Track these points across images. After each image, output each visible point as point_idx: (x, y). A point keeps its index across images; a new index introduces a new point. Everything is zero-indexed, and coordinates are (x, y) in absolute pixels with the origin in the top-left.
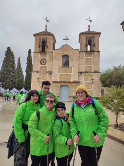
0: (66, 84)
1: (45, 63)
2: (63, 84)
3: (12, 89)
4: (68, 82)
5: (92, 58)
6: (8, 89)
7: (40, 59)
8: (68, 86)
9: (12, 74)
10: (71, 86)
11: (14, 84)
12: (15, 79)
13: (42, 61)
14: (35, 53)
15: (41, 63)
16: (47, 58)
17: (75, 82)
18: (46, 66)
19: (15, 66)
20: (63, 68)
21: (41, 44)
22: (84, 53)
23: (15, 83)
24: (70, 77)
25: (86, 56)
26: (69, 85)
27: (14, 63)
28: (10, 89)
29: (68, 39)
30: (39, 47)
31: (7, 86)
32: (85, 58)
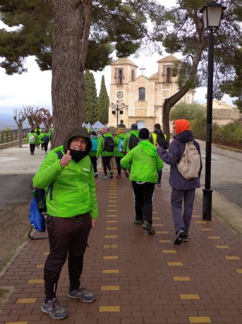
0: (142, 120)
1: (121, 96)
2: (139, 119)
3: (93, 124)
4: (144, 117)
5: (169, 89)
6: (89, 123)
7: (117, 91)
8: (144, 122)
9: (92, 104)
10: (147, 121)
11: (95, 117)
12: (97, 110)
13: (119, 94)
14: (112, 85)
15: (118, 96)
16: (123, 91)
17: (151, 117)
18: (123, 100)
19: (96, 93)
20: (140, 102)
21: (117, 76)
22: (162, 85)
23: (97, 115)
24: (146, 111)
25: (163, 88)
26: (145, 120)
27: (95, 88)
28: (92, 123)
29: (144, 69)
30: (115, 78)
31: (87, 120)
32: (162, 90)
